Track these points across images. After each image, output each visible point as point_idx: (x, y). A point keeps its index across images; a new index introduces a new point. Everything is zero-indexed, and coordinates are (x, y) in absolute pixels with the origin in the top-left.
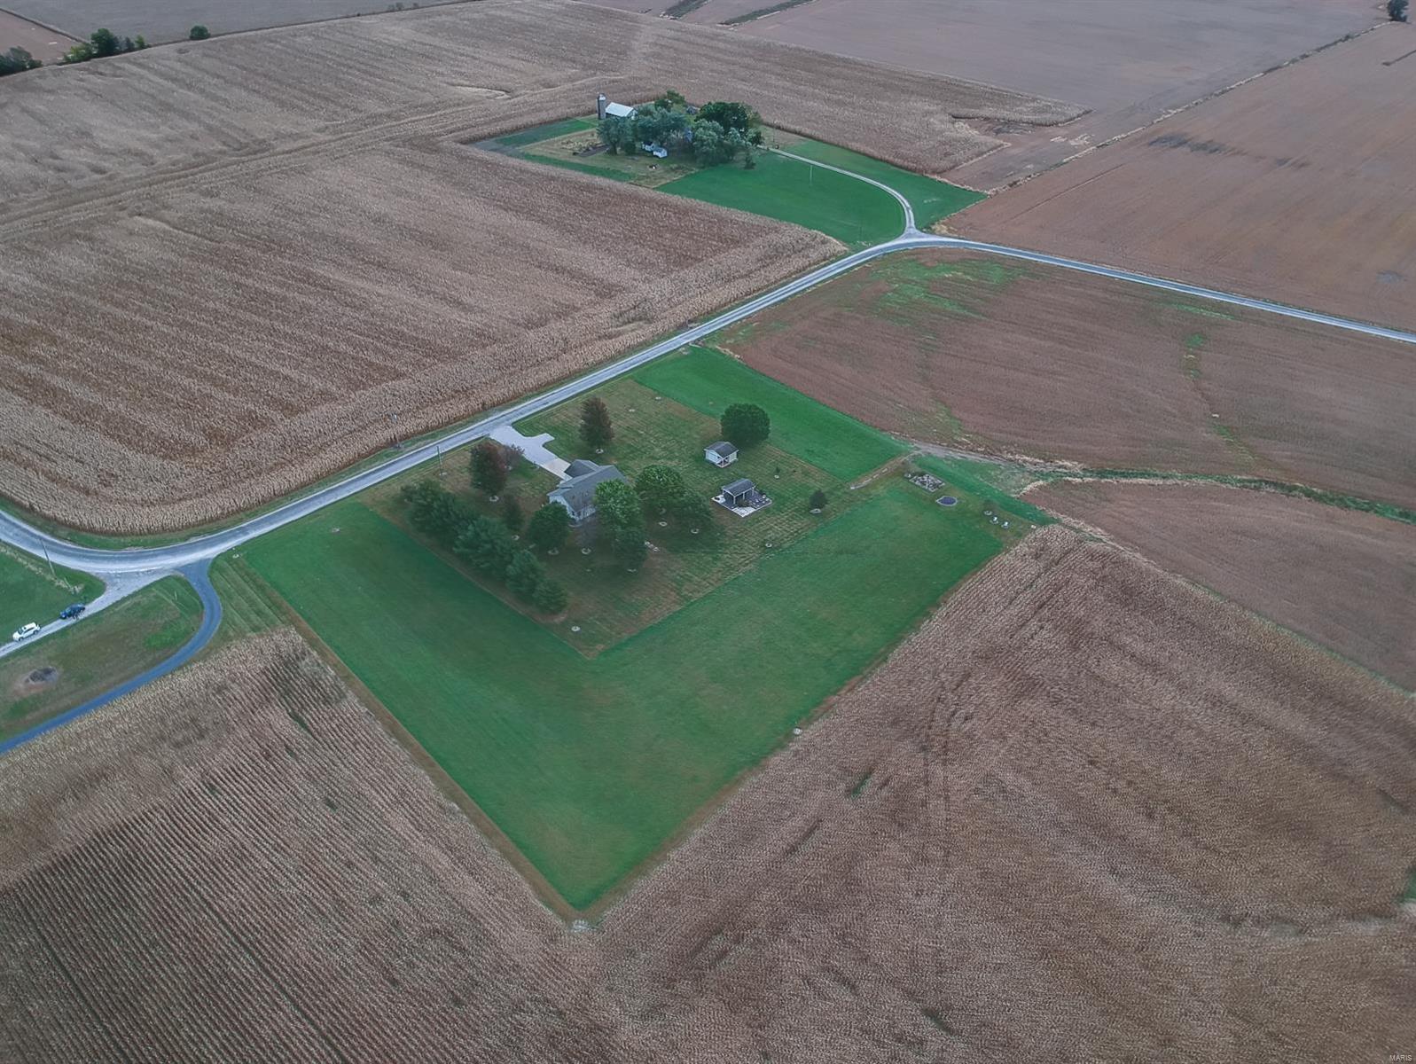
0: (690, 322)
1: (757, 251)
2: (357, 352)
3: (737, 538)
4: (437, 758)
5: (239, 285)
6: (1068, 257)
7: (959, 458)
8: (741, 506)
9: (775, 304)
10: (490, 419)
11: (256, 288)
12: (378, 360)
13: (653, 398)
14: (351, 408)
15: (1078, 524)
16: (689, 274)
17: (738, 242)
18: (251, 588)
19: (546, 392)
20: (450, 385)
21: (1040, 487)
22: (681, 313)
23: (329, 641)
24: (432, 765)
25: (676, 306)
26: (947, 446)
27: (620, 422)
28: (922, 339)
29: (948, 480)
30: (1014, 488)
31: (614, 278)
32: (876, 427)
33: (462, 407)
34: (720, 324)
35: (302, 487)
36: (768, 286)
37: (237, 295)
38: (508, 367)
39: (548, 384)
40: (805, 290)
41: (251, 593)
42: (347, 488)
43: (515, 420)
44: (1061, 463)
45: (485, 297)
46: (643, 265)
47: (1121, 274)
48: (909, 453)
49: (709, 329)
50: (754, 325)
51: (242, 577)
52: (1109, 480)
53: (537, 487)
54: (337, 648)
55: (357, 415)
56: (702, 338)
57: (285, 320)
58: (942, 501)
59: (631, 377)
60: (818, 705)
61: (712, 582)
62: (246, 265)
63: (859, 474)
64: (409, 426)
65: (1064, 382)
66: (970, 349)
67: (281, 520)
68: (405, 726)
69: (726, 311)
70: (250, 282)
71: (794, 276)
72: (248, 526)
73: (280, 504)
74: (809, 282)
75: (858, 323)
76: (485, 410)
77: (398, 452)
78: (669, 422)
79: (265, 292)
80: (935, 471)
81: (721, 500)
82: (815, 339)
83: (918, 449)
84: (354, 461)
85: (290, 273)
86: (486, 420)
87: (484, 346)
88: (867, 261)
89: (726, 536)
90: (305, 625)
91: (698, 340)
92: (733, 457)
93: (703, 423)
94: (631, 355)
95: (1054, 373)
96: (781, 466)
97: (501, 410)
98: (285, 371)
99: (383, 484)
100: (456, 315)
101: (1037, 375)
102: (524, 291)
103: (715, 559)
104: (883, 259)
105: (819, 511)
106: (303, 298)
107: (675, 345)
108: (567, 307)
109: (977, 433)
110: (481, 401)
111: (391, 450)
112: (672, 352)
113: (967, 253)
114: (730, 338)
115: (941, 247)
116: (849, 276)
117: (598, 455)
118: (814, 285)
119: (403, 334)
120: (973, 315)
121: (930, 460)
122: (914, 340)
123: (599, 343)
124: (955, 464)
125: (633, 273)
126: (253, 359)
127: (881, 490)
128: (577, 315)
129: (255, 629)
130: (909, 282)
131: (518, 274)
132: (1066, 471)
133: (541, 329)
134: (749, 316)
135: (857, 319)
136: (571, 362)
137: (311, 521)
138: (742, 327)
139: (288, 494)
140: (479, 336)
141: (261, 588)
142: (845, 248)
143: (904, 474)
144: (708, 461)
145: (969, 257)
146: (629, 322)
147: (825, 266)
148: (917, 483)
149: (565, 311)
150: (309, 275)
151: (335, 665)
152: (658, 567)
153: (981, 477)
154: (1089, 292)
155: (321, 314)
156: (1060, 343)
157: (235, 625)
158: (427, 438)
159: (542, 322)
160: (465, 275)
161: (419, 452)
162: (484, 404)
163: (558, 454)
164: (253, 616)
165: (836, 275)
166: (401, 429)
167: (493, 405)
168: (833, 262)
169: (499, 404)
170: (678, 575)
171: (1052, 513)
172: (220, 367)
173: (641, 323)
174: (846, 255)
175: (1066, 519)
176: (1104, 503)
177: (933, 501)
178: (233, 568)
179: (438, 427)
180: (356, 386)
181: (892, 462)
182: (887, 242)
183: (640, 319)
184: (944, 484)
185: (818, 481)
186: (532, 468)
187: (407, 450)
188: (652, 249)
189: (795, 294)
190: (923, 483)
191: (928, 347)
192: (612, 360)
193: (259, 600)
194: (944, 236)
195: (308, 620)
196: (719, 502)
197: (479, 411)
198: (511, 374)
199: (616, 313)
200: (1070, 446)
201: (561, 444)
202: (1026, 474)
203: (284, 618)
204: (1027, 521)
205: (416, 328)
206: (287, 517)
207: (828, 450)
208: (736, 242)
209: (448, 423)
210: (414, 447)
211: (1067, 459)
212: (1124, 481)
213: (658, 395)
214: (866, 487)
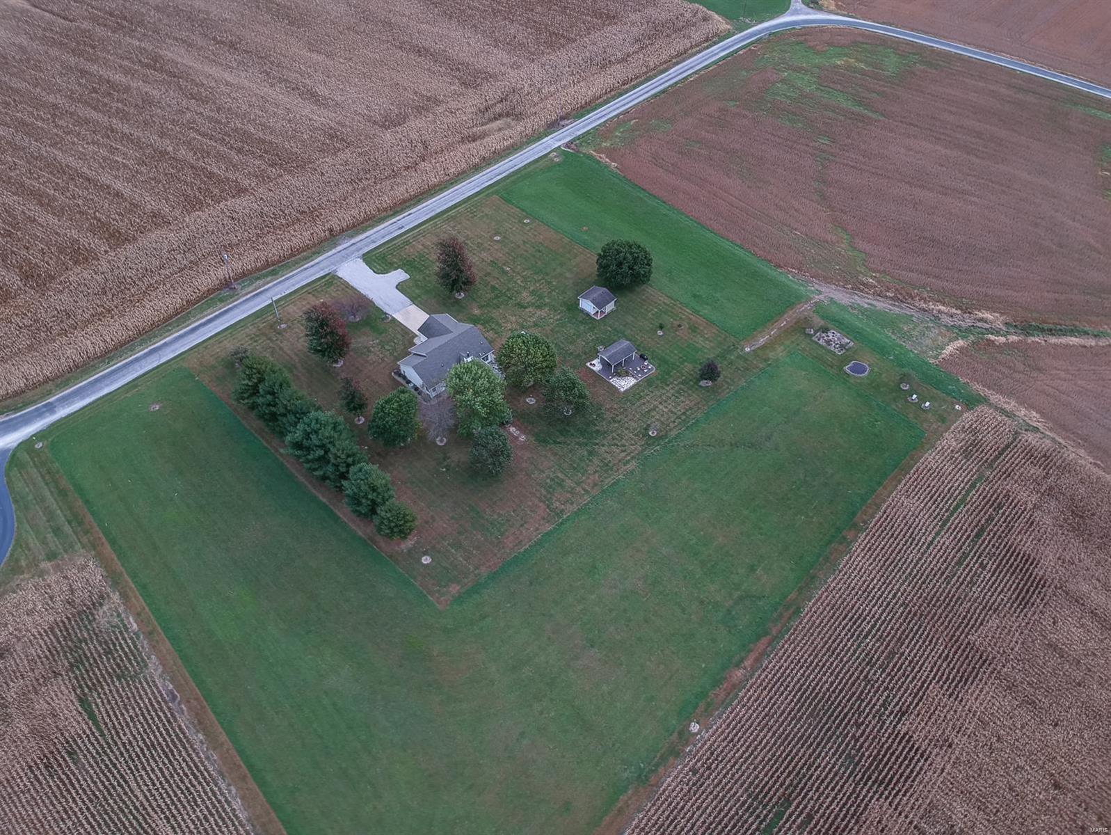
0: (563, 118)
1: (635, 30)
2: (198, 159)
3: (615, 422)
4: (251, 767)
5: (83, 73)
6: (965, 43)
7: (866, 306)
8: (619, 375)
9: (655, 96)
10: (339, 248)
11: (101, 76)
12: (217, 169)
13: (520, 221)
14: (184, 235)
15: (1009, 403)
16: (562, 57)
17: (614, 17)
18: (52, 492)
19: (402, 211)
20: (296, 204)
21: (961, 349)
22: (551, 108)
23: (134, 576)
24: (244, 778)
25: (547, 98)
26: (852, 288)
27: (484, 255)
28: (817, 144)
29: (855, 338)
30: (931, 349)
31: (481, 63)
32: (770, 261)
33: (307, 234)
34: (595, 120)
35: (121, 346)
36: (647, 73)
37: (80, 84)
38: (360, 180)
39: (404, 201)
40: (686, 78)
41: (51, 500)
42: (173, 347)
43: (366, 250)
44: (980, 315)
45: (341, 87)
46: (513, 45)
47: (1022, 66)
48: (812, 299)
49: (584, 127)
50: (632, 122)
51: (43, 477)
52: (1037, 340)
53: (387, 347)
54: (144, 587)
55: (189, 246)
56: (574, 140)
57: (125, 117)
58: (852, 370)
59: (497, 192)
60: (716, 683)
61: (587, 488)
62: (93, 47)
63: (755, 330)
64: (248, 260)
65: (976, 204)
66: (870, 159)
67: (94, 392)
68: (215, 713)
69: (601, 105)
70: (94, 68)
71: (674, 61)
72: (58, 400)
73: (95, 369)
74: (691, 68)
75: (745, 121)
76: (333, 237)
77: (234, 294)
78: (538, 254)
79: (108, 81)
80: (841, 325)
81: (597, 366)
82: (698, 142)
83: (820, 293)
84: (183, 309)
85: (137, 55)
86: (334, 251)
87: (336, 151)
88: (752, 43)
89: (604, 419)
90: (108, 549)
91: (571, 142)
92: (610, 307)
93: (576, 256)
94: (497, 162)
95: (964, 192)
96: (667, 320)
97: (352, 237)
98: (118, 185)
99: (212, 341)
100: (306, 109)
101: (946, 194)
102: (383, 79)
103: (591, 453)
104: (769, 41)
105: (710, 383)
106: (147, 88)
107: (545, 148)
108: (429, 99)
109: (884, 272)
110: (328, 226)
111: (225, 293)
112: (541, 158)
113: (860, 35)
114: (606, 139)
115: (830, 26)
116: (732, 62)
117: (457, 301)
118: (695, 73)
119: (250, 135)
120: (870, 114)
121: (834, 309)
122: (807, 145)
123: (463, 148)
124: (863, 314)
125: (501, 55)
126: (85, 169)
127: (780, 352)
128: (440, 109)
129: (51, 556)
130: (797, 69)
131: (378, 57)
132: (987, 326)
133: (399, 129)
134: (626, 112)
135: (745, 116)
136: (430, 172)
137: (129, 395)
138: (619, 124)
139: (106, 356)
140: (331, 137)
141: (63, 493)
142: (729, 27)
143: (805, 329)
144: (582, 311)
145: (860, 39)
146: (496, 119)
147: (707, 48)
148: (821, 342)
149: (426, 105)
150: (157, 58)
151: (139, 614)
152: (524, 465)
153: (893, 333)
154: (992, 88)
155: (163, 109)
156: (968, 153)
157: (29, 550)
158: (265, 276)
159: (401, 120)
160: (321, 58)
161: (257, 295)
162: (331, 230)
163: (414, 299)
164: (50, 536)
165: (720, 60)
166: (238, 266)
167: (343, 231)
168: (715, 43)
169: (348, 228)
170: (548, 477)
171: (977, 387)
172: (49, 180)
173: (509, 120)
174: (729, 35)
175: (995, 398)
176: (1035, 374)
177: (841, 369)
178: (34, 462)
179: (279, 262)
180: (192, 204)
181: (791, 313)
182: (771, 18)
183: (508, 115)
184: (851, 344)
185: (707, 339)
186: (383, 319)
187: (244, 292)
188: (521, 25)
189: (676, 83)
190: (828, 342)
191: (824, 155)
192: (476, 168)
193: (59, 511)
194: (830, 12)
195: (113, 542)
196: (594, 369)
197: (326, 239)
198: (364, 190)
199: (482, 107)
200: (990, 292)
201: (417, 286)
202: (943, 330)
203: (85, 540)
204: (949, 398)
205: (265, 127)
206: (102, 388)
207: (718, 295)
208: (611, 18)
209: (292, 255)
210: (251, 288)
211: (988, 309)
212: (1053, 340)
213: (526, 218)
214: (763, 347)
